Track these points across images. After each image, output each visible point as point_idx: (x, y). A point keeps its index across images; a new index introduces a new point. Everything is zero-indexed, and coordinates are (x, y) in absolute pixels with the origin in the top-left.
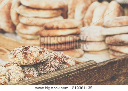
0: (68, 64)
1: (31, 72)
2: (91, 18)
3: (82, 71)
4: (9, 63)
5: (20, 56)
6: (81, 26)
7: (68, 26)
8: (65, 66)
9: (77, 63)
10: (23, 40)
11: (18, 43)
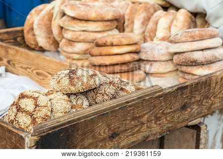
0: (127, 91)
1: (79, 102)
2: (154, 31)
3: (144, 100)
4: (51, 91)
5: (66, 82)
6: (142, 42)
7: (125, 42)
8: (122, 93)
9: (138, 89)
10: (69, 60)
11: (63, 65)
